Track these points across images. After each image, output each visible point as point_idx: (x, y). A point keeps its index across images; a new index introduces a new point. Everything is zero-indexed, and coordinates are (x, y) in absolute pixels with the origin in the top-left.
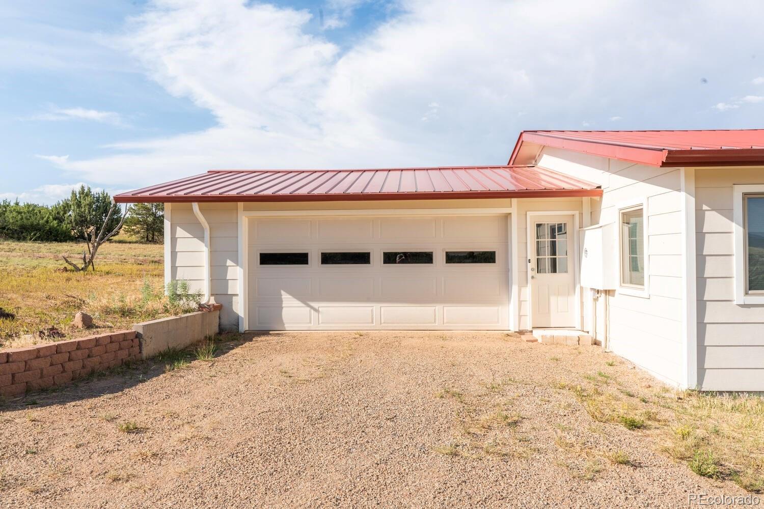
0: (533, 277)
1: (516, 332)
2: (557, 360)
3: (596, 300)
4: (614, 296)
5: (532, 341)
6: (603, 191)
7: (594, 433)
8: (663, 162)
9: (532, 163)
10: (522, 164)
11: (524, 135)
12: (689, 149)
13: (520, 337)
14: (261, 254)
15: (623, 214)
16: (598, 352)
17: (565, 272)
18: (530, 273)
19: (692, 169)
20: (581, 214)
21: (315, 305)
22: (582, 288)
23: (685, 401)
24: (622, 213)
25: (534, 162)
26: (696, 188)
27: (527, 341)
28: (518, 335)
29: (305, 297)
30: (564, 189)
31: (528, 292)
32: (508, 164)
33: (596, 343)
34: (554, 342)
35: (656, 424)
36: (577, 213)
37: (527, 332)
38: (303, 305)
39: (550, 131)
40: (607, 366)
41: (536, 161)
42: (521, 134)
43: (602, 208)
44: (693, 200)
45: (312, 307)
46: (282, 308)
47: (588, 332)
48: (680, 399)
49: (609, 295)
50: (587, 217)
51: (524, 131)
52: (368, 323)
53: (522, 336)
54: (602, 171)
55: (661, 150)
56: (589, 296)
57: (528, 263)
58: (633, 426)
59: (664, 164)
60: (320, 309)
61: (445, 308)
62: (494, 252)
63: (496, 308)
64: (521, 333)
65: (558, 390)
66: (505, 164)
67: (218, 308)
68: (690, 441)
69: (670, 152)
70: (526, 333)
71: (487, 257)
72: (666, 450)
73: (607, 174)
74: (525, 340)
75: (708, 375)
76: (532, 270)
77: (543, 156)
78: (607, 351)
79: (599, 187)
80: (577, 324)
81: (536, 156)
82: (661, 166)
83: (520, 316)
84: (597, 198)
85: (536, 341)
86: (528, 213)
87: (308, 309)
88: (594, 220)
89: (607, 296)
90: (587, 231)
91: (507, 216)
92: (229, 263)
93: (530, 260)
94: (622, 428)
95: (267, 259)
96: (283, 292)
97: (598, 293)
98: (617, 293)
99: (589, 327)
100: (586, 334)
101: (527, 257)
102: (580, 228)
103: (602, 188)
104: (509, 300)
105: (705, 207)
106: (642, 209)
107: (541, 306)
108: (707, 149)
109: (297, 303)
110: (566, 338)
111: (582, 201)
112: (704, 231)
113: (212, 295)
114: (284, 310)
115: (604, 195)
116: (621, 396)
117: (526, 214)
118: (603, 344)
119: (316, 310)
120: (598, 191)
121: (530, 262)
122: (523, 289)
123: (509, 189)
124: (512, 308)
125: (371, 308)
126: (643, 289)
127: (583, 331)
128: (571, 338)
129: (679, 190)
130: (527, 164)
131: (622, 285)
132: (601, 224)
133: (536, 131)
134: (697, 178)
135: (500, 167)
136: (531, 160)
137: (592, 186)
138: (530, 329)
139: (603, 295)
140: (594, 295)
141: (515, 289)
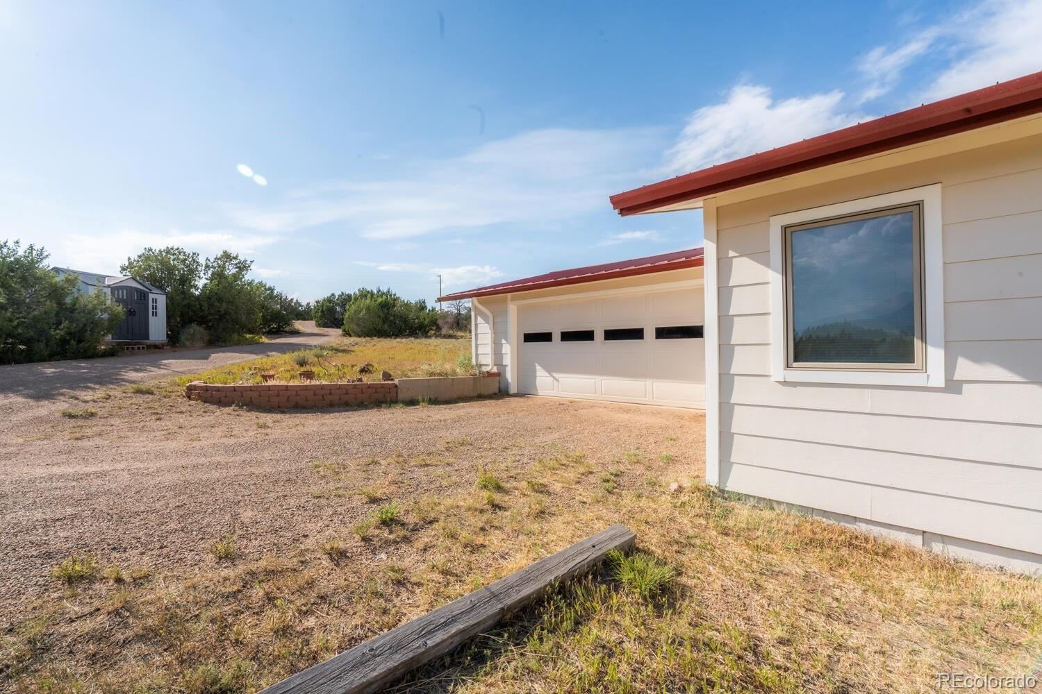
14: (525, 334)
21: (555, 375)
29: (549, 369)
38: (548, 375)
45: (554, 377)
46: (536, 377)
52: (593, 394)
60: (560, 379)
61: (654, 384)
67: (498, 374)
87: (552, 379)
92: (503, 341)
95: (529, 338)
96: (537, 365)
109: (546, 374)
113: (495, 365)
114: (538, 378)
119: (557, 380)
125: (594, 381)
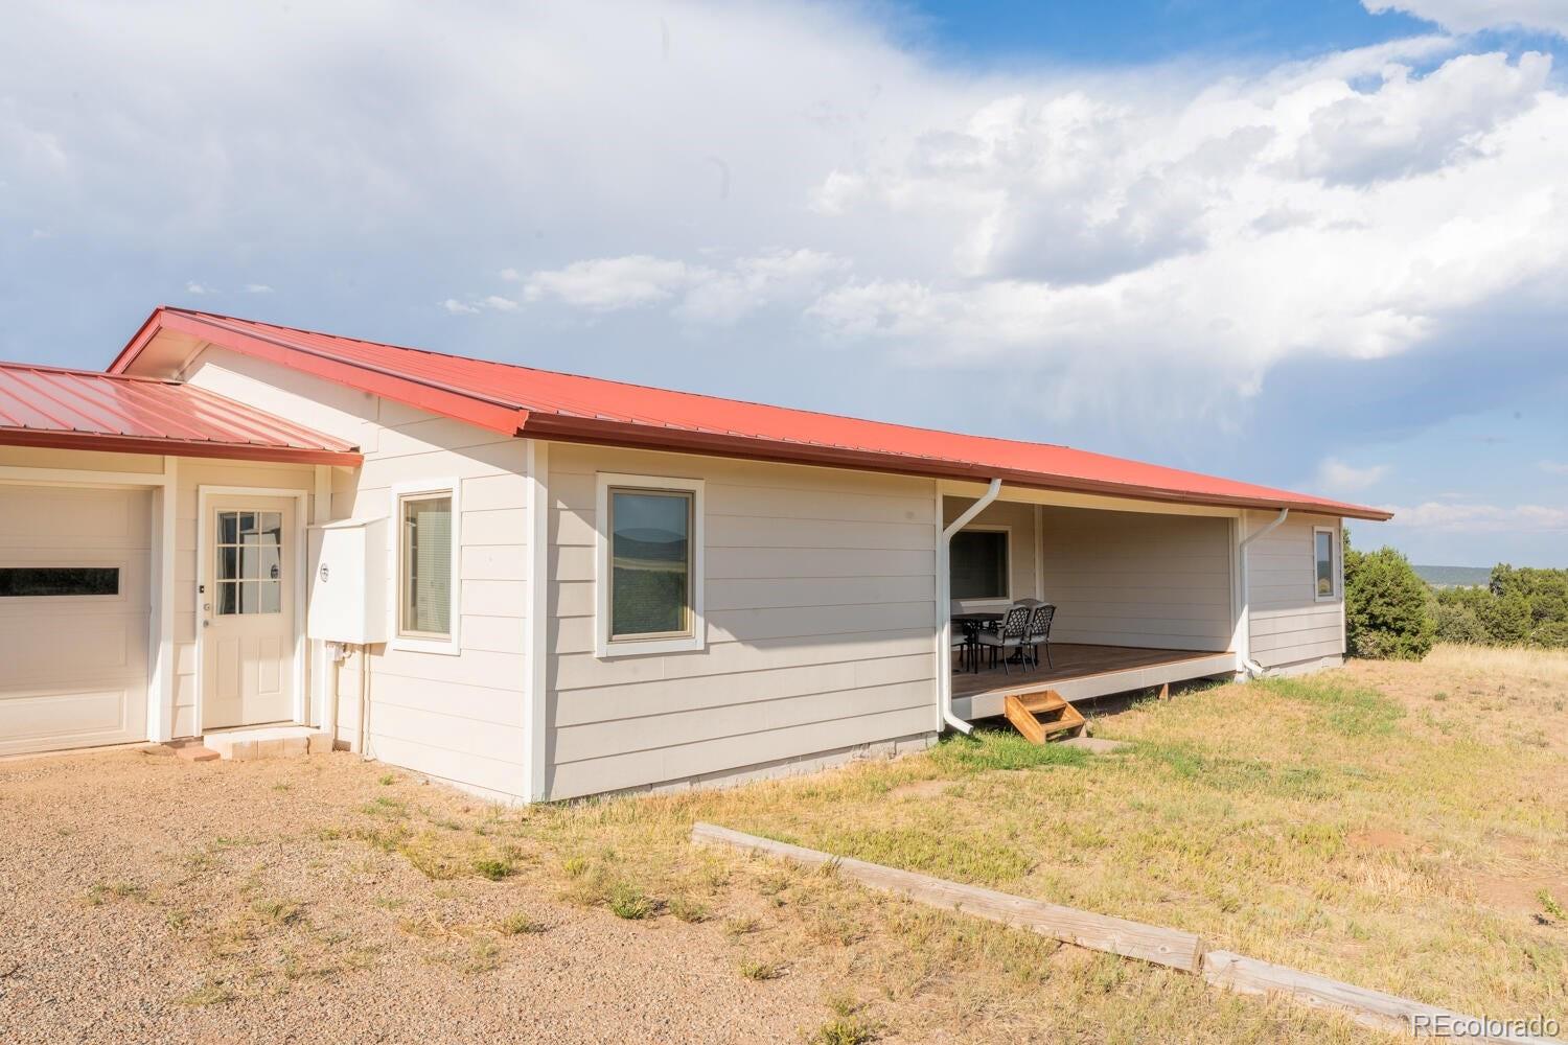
0: (206, 624)
1: (166, 743)
2: (287, 789)
3: (339, 663)
4: (381, 654)
5: (208, 759)
6: (362, 457)
7: (445, 900)
8: (518, 428)
9: (170, 376)
10: (153, 376)
11: (163, 314)
12: (555, 412)
13: (175, 754)
15: (407, 503)
16: (352, 763)
17: (276, 611)
18: (201, 615)
19: (545, 443)
20: (312, 497)
22: (308, 641)
23: (533, 823)
24: (405, 502)
25: (176, 374)
26: (549, 472)
27: (196, 760)
28: (170, 748)
30: (288, 446)
31: (195, 653)
32: (109, 371)
33: (339, 746)
34: (258, 754)
35: (523, 864)
36: (303, 494)
37: (189, 741)
39: (224, 318)
40: (382, 786)
41: (182, 373)
42: (158, 311)
43: (359, 488)
44: (545, 491)
47: (318, 728)
48: (524, 820)
49: (370, 653)
50: (322, 505)
51: (167, 308)
53: (179, 751)
54: (363, 420)
55: (517, 409)
56: (325, 657)
57: (199, 595)
58: (498, 873)
59: (520, 433)
62: (115, 572)
63: (115, 696)
64: (177, 743)
65: (329, 842)
66: (102, 369)
68: (588, 877)
69: (532, 415)
70: (187, 744)
71: (101, 582)
72: (564, 898)
73: (374, 427)
74: (191, 758)
75: (561, 773)
76: (206, 607)
77: (204, 365)
78: (368, 758)
79: (356, 449)
80: (297, 715)
81: (182, 362)
82: (515, 436)
83: (176, 709)
84: (349, 470)
85: (217, 756)
86: (201, 487)
88: (340, 509)
89: (367, 655)
90: (327, 532)
91: (152, 494)
93: (202, 587)
94: (482, 881)
97: (344, 650)
98: (389, 648)
99: (323, 717)
100: (316, 731)
101: (195, 581)
102: (308, 524)
103: (362, 452)
104: (149, 676)
105: (560, 505)
106: (450, 498)
107: (224, 683)
108: (578, 416)
110: (283, 744)
111: (314, 472)
112: (558, 543)
115: (365, 466)
116: (441, 831)
117: (197, 491)
118: (354, 748)
120: (353, 457)
121: (202, 592)
122: (184, 651)
123: (170, 436)
124: (157, 690)
126: (449, 640)
127: (309, 726)
128: (291, 743)
129: (524, 474)
130: (163, 376)
131: (402, 632)
132: (356, 519)
133: (194, 313)
134: (552, 458)
135: (96, 376)
136: (175, 370)
137: (345, 446)
138: (197, 732)
139: (358, 654)
140: (337, 654)
141: (165, 651)
